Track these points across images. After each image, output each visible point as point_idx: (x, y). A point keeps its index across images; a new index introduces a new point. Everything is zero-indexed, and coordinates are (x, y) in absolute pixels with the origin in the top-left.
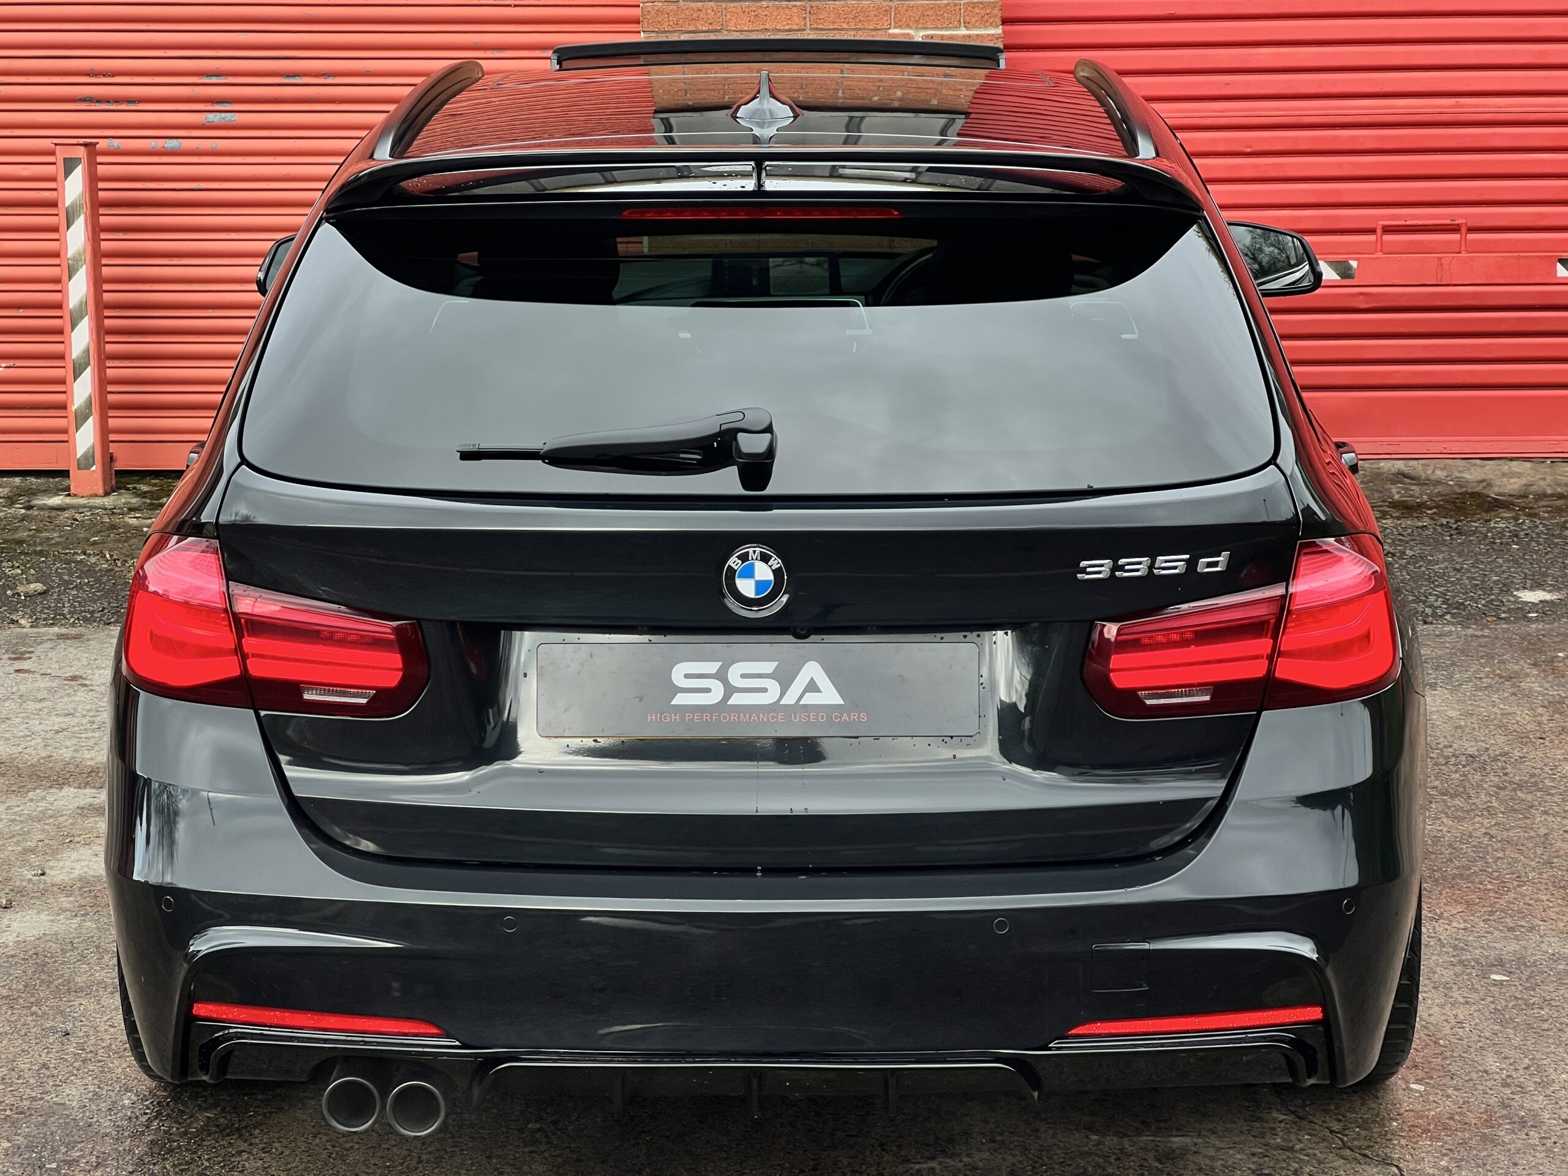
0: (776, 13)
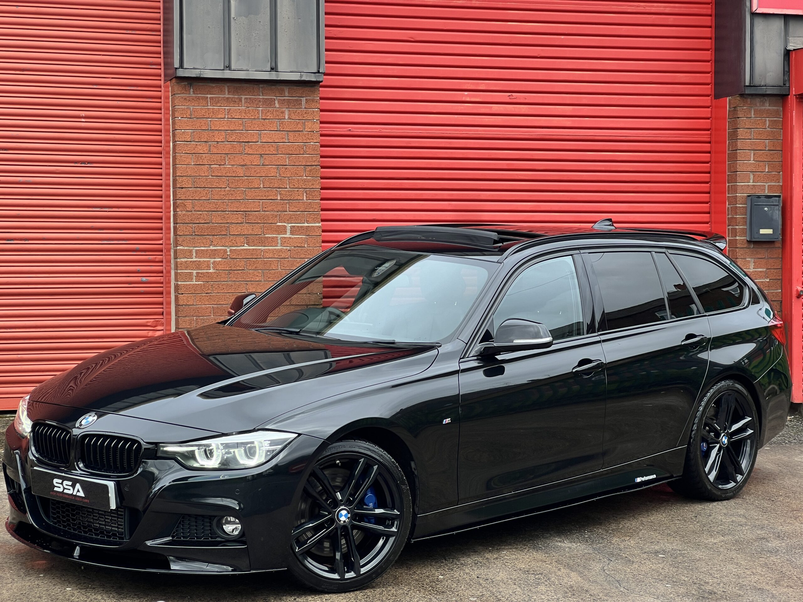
0: (232, 216)
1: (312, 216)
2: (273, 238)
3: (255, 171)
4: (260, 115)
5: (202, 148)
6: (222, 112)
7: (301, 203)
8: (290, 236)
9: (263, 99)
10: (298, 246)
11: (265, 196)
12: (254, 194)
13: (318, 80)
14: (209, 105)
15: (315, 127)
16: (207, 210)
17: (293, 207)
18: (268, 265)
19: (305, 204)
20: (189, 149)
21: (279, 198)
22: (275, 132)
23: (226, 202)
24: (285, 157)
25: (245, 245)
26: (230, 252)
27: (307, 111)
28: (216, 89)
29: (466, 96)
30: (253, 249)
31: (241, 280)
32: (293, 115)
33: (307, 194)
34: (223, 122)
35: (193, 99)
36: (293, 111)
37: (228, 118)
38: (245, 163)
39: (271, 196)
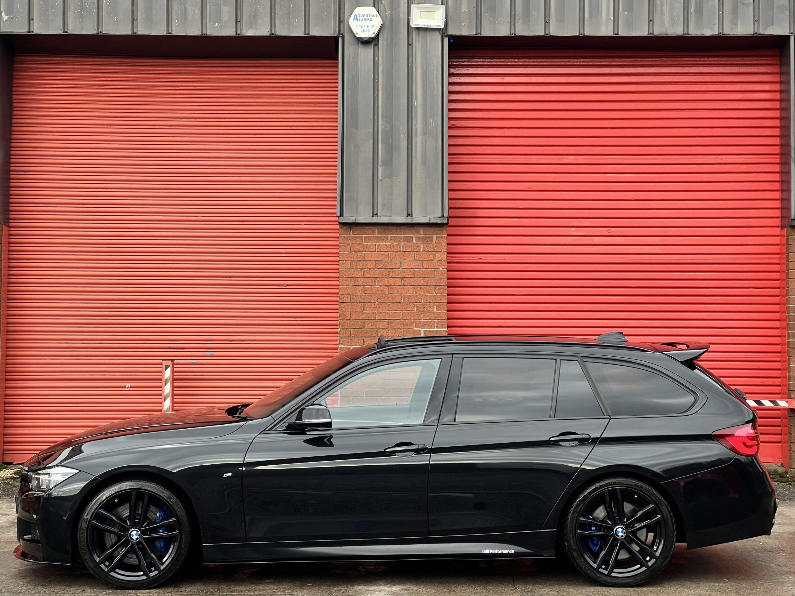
0: (380, 323)
1: (440, 323)
3: (397, 290)
4: (402, 249)
5: (358, 274)
6: (373, 248)
7: (432, 314)
9: (404, 237)
11: (405, 308)
12: (396, 307)
13: (443, 222)
14: (364, 242)
15: (443, 257)
16: (361, 318)
17: (425, 317)
19: (435, 314)
20: (348, 274)
21: (415, 310)
22: (413, 261)
23: (375, 313)
24: (420, 280)
27: (437, 245)
28: (369, 231)
29: (573, 231)
32: (426, 248)
33: (436, 307)
34: (373, 254)
35: (352, 239)
36: (426, 245)
37: (378, 251)
38: (390, 284)
39: (409, 308)
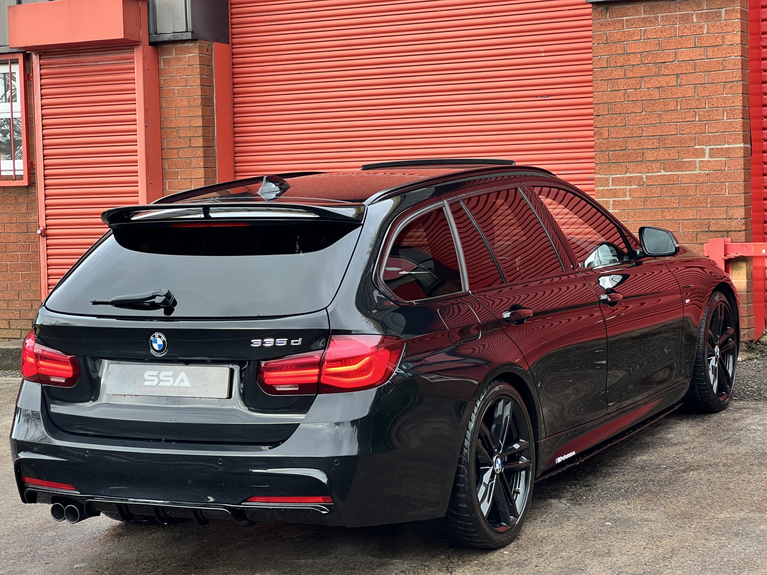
0: (647, 142)
1: (732, 137)
2: (691, 162)
3: (672, 93)
4: (677, 32)
6: (637, 34)
7: (721, 123)
8: (709, 159)
9: (680, 14)
10: (717, 170)
11: (682, 118)
12: (670, 117)
14: (625, 27)
15: (736, 39)
16: (622, 136)
17: (711, 128)
18: (686, 190)
19: (725, 124)
20: (605, 75)
21: (697, 120)
22: (694, 49)
23: (642, 127)
24: (703, 75)
25: (662, 171)
26: (646, 179)
27: (726, 23)
28: (632, 11)
30: (670, 175)
31: (657, 207)
32: (711, 28)
33: (727, 113)
34: (638, 44)
35: (610, 24)
36: (711, 24)
37: (643, 39)
38: (661, 84)
39: (689, 117)
